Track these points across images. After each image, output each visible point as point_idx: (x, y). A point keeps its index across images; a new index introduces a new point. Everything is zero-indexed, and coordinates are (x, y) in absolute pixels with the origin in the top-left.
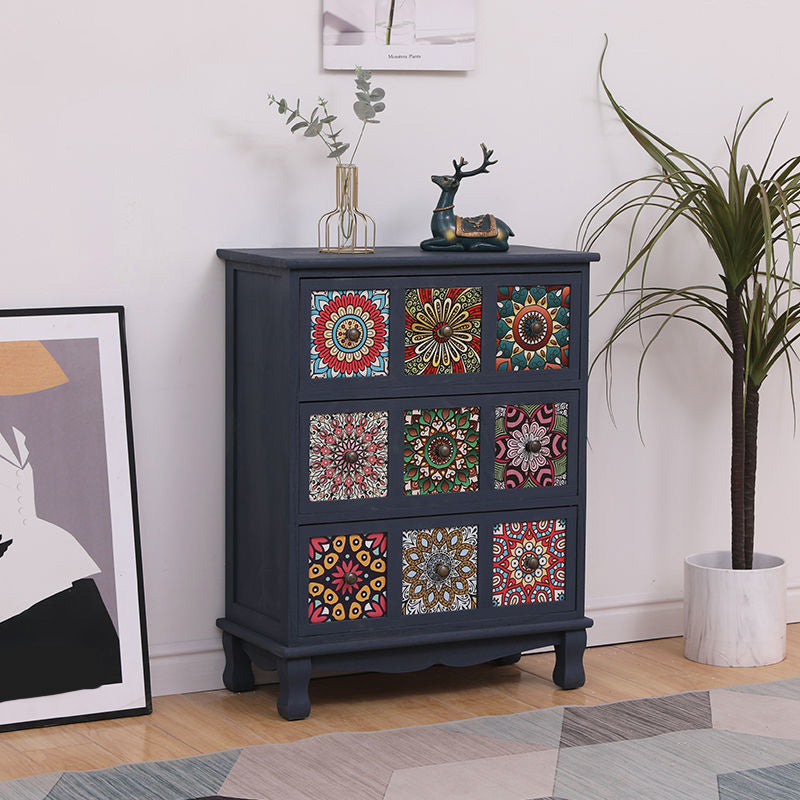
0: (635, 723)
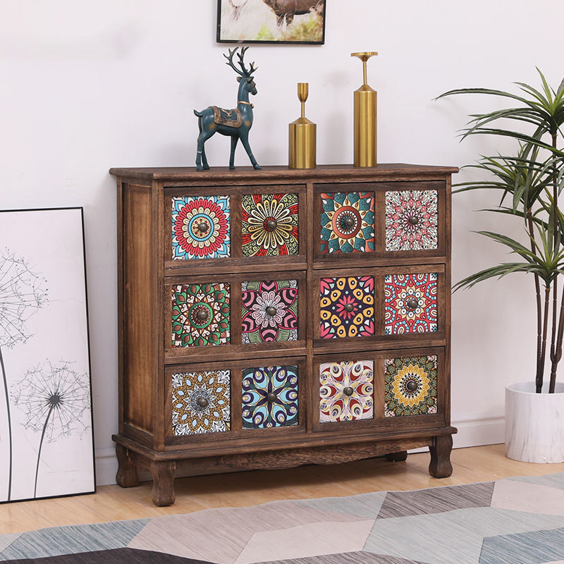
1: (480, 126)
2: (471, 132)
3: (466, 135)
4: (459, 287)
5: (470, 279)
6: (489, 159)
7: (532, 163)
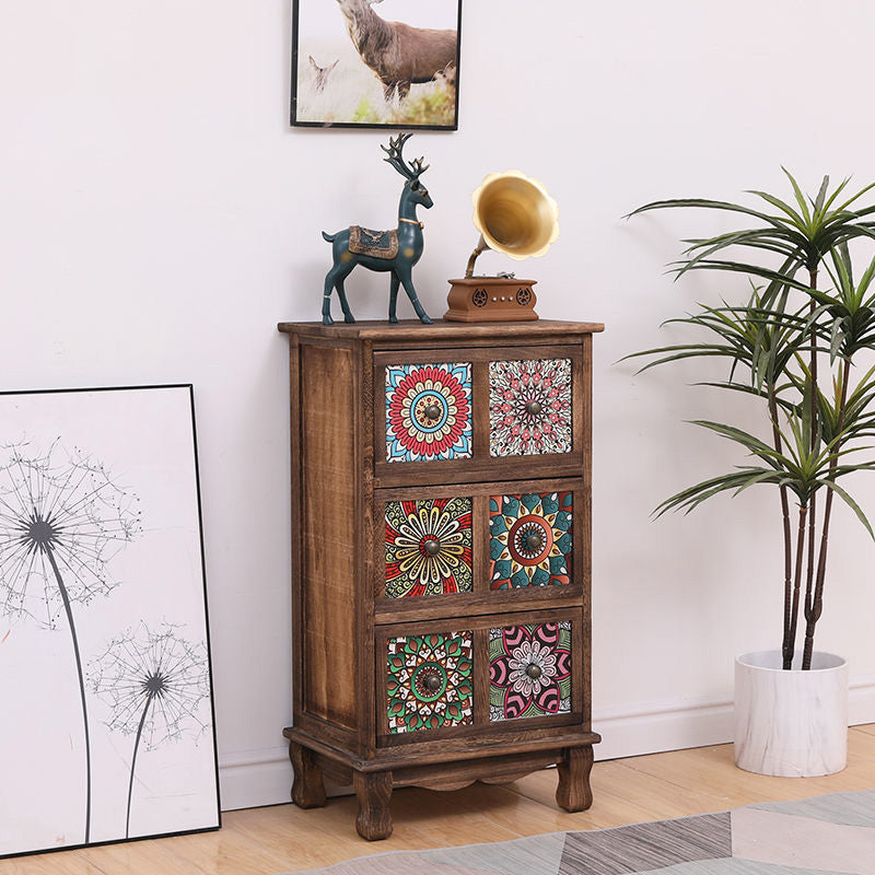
0: (644, 851)
1: (703, 257)
2: (690, 266)
3: (683, 270)
4: (668, 508)
5: (683, 496)
6: (715, 312)
7: (780, 315)
